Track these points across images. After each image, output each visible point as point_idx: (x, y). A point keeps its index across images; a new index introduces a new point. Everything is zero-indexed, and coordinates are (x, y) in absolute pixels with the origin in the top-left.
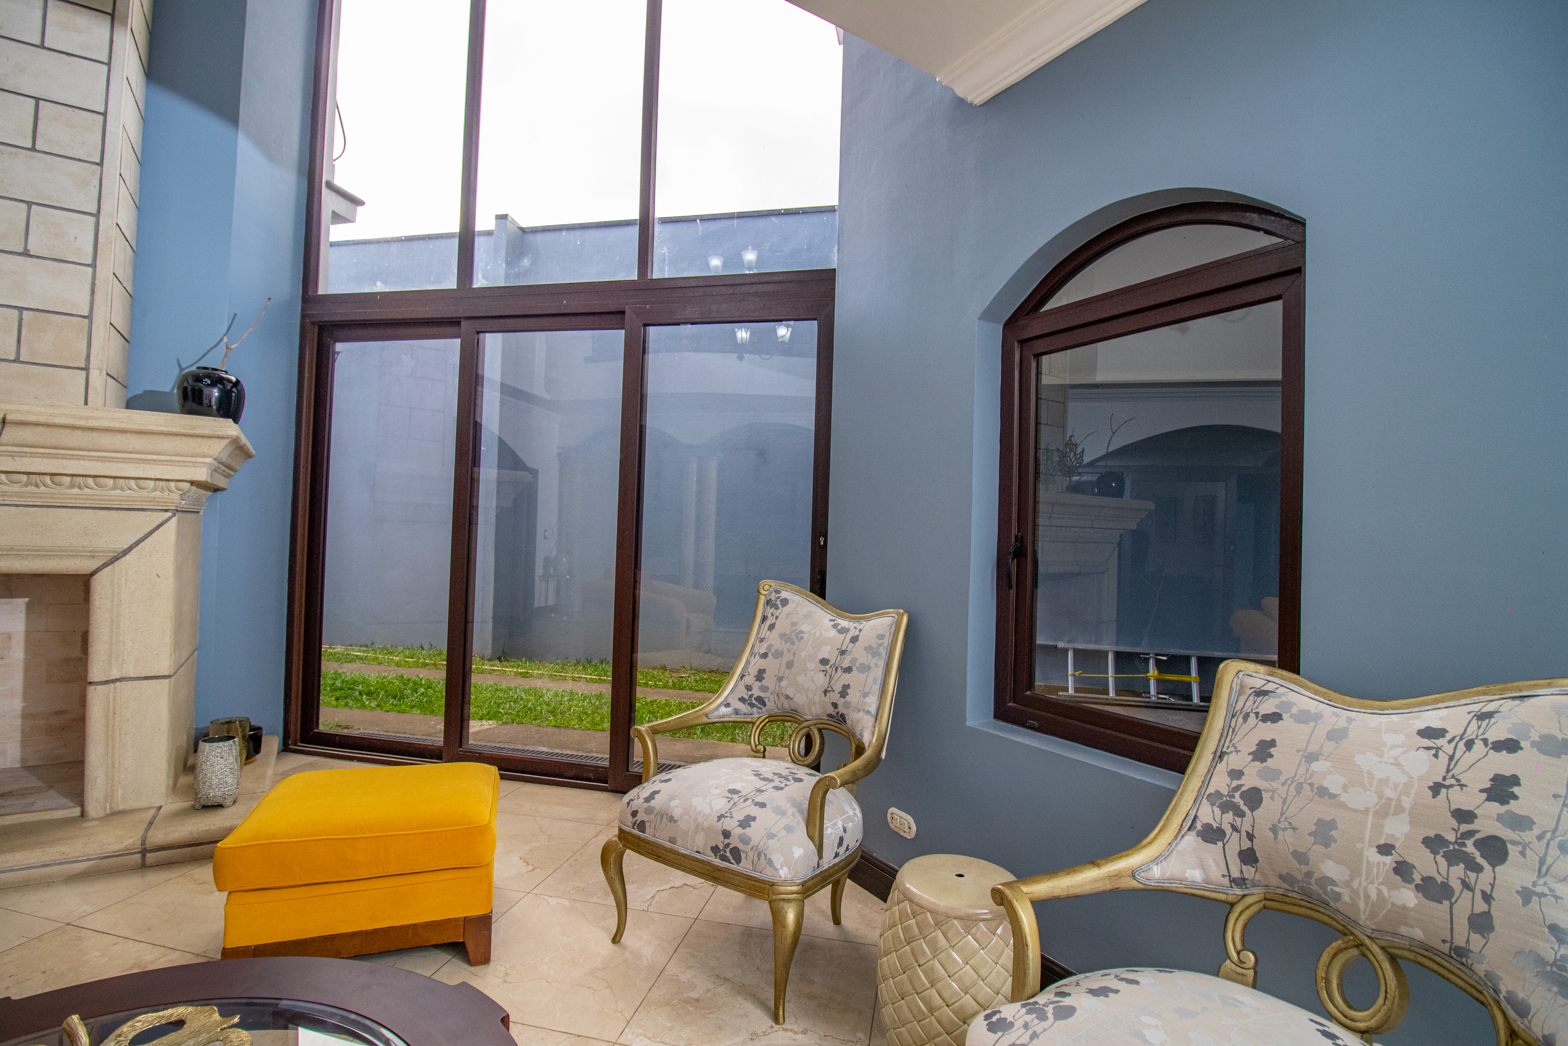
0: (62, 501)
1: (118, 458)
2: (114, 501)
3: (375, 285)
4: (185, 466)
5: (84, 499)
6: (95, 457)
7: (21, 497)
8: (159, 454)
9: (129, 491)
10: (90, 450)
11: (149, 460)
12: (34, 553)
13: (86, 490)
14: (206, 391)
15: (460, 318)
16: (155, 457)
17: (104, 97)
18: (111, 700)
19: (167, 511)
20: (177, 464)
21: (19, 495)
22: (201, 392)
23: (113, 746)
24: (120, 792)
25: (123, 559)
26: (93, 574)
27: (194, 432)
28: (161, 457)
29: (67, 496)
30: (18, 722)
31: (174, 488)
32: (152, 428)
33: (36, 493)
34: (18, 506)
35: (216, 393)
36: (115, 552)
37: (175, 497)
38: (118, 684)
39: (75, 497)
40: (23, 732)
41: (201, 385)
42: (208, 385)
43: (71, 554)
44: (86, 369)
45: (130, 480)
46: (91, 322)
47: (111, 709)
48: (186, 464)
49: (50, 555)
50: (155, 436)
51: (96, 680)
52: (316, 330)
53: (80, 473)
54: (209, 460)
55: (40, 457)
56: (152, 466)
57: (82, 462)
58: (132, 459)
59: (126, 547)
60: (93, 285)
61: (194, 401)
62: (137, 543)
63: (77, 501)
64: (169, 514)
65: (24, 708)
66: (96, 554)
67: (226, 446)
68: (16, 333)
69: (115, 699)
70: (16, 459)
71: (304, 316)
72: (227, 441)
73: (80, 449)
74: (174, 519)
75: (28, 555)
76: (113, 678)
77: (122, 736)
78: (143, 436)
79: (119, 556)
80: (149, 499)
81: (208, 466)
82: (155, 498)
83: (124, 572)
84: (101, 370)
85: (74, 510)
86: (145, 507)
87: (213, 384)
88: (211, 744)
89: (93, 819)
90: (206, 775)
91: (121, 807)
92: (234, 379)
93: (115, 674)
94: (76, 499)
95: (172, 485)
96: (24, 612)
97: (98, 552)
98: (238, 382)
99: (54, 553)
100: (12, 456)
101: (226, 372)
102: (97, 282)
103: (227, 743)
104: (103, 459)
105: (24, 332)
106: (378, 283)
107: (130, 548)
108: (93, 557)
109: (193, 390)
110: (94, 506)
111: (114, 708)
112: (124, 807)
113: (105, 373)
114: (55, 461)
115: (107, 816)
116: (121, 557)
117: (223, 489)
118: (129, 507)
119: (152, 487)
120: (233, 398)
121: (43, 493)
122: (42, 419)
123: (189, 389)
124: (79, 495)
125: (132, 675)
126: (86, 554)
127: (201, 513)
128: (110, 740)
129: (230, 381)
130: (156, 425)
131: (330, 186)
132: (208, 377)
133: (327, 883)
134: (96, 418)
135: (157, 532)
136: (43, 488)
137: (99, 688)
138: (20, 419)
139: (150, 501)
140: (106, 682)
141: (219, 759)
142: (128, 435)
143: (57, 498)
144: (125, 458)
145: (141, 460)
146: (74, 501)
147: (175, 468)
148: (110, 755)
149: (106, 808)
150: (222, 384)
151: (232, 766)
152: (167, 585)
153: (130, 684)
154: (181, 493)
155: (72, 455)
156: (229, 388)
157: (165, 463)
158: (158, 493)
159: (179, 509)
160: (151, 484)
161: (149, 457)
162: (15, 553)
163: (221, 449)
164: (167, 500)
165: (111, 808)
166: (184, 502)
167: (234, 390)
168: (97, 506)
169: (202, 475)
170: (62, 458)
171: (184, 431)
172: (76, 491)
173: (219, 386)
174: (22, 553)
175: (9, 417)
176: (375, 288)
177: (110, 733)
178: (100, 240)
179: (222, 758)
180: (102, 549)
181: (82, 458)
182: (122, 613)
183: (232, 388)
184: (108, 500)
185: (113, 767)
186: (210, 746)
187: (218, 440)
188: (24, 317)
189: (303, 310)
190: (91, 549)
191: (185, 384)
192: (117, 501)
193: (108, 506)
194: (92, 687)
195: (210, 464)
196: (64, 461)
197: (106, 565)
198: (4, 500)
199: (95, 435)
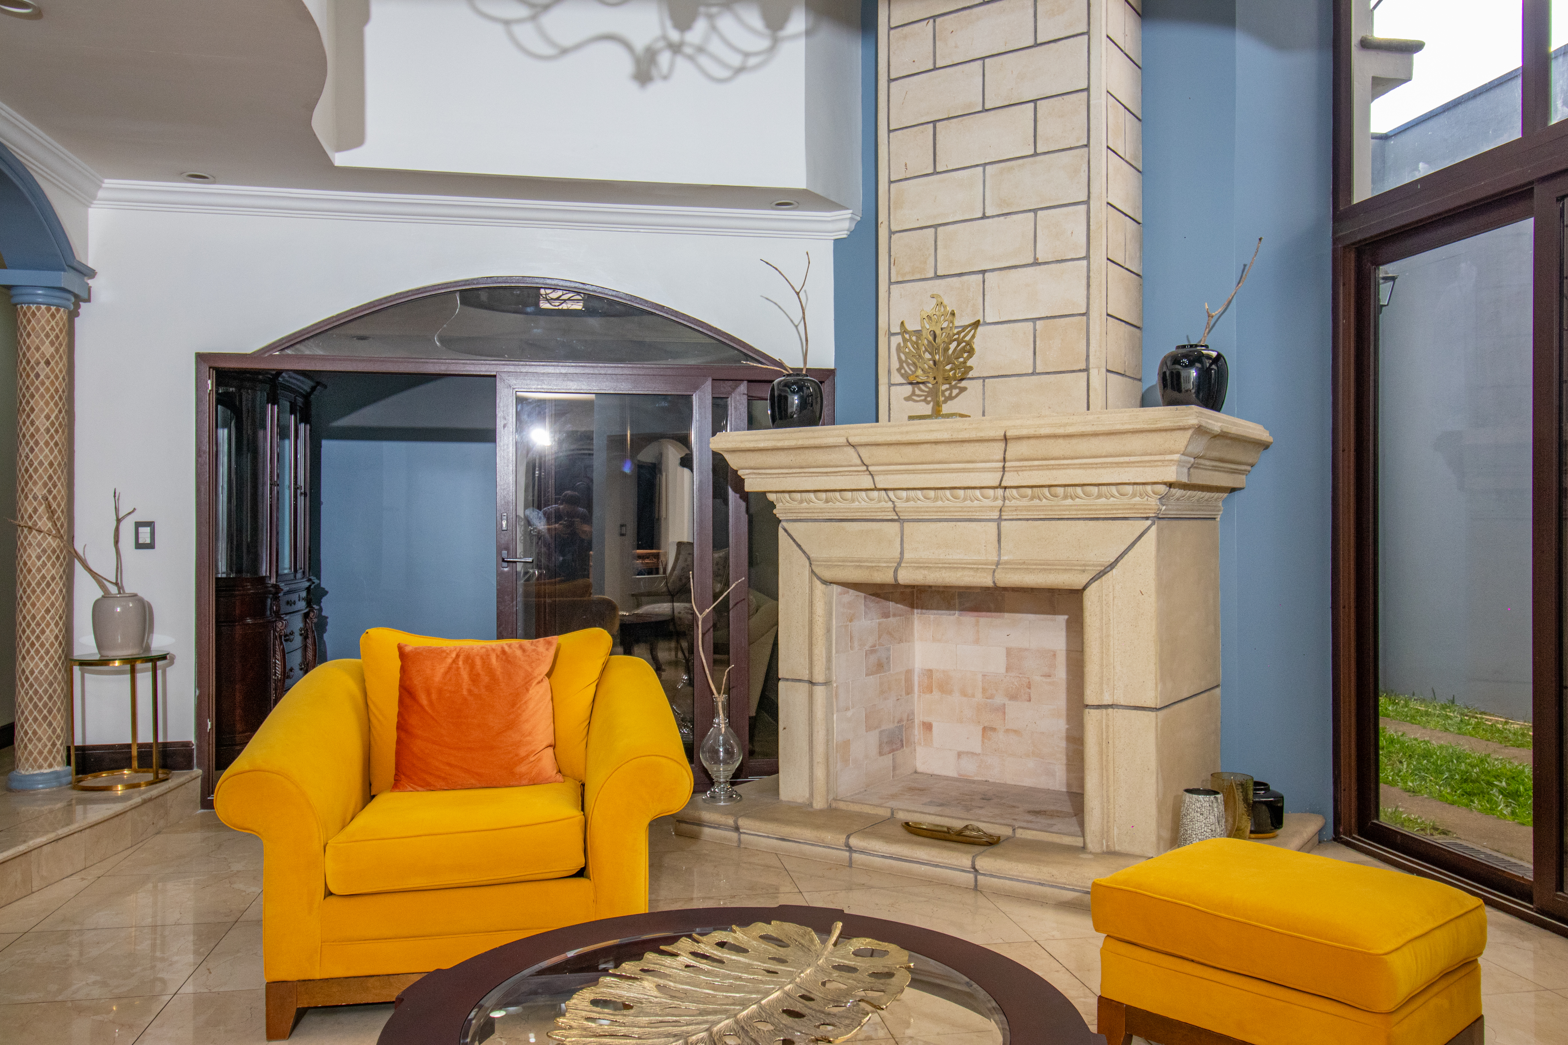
0: (1059, 513)
1: (1096, 464)
2: (1100, 510)
3: (1417, 169)
4: (1156, 466)
5: (1076, 510)
6: (1078, 464)
7: (1029, 511)
8: (1130, 456)
9: (1112, 498)
10: (1072, 458)
11: (1122, 463)
12: (1040, 567)
13: (1077, 500)
14: (1183, 373)
15: (1531, 183)
16: (1127, 459)
17: (1087, 70)
18: (1104, 727)
19: (1147, 518)
20: (1148, 464)
21: (1028, 509)
22: (1178, 375)
23: (1108, 779)
24: (1116, 831)
25: (1110, 573)
26: (1085, 588)
27: (1157, 426)
28: (1133, 459)
29: (1062, 508)
30: (1063, 744)
31: (1151, 493)
32: (1119, 427)
33: (1039, 506)
34: (1028, 520)
35: (1193, 373)
36: (1102, 566)
37: (1153, 502)
38: (1110, 710)
39: (1068, 507)
40: (1067, 755)
41: (1179, 367)
42: (1186, 366)
43: (1068, 568)
44: (1087, 370)
45: (1111, 487)
46: (1088, 319)
47: (1104, 737)
48: (1156, 464)
49: (1051, 569)
50: (1123, 436)
51: (1090, 703)
52: (1353, 256)
53: (1067, 483)
54: (1176, 457)
55: (1036, 470)
56: (1127, 469)
57: (1068, 471)
58: (1107, 463)
59: (1113, 560)
60: (1088, 277)
61: (1173, 388)
62: (1122, 556)
63: (1071, 513)
64: (1149, 522)
65: (1067, 729)
66: (1087, 568)
67: (1192, 436)
68: (1032, 346)
69: (1107, 726)
70: (1020, 473)
71: (1335, 241)
72: (1190, 432)
73: (1065, 458)
74: (1154, 528)
75: (1035, 569)
76: (1105, 703)
77: (1116, 769)
78: (1113, 437)
79: (1106, 570)
80: (1130, 506)
81: (1177, 463)
82: (1135, 505)
83: (1111, 587)
84: (1099, 368)
85: (1069, 522)
86: (1127, 516)
87: (1191, 364)
88: (1191, 795)
89: (1091, 853)
90: (1186, 830)
91: (1117, 848)
92: (1214, 354)
93: (1107, 700)
94: (1069, 510)
95: (1149, 488)
96: (1064, 630)
97: (1089, 566)
98: (1219, 356)
99: (1055, 567)
100: (1016, 471)
101: (1206, 347)
102: (1091, 274)
103: (1207, 798)
104: (1085, 466)
105: (1037, 343)
106: (1421, 165)
107: (1117, 561)
108: (1084, 571)
109: (1172, 373)
110: (1084, 516)
111: (1107, 737)
112: (1120, 849)
113: (1105, 370)
114: (1047, 472)
115: (1104, 853)
116: (1108, 572)
117: (1243, 488)
118: (1113, 516)
119: (1131, 492)
120: (1213, 375)
121: (1044, 506)
122: (1031, 432)
123: (1168, 374)
124: (1071, 506)
125: (1123, 703)
126: (1079, 568)
127: (1218, 519)
128: (1104, 770)
129: (1209, 357)
130: (1122, 424)
131: (1367, 45)
132: (1185, 356)
133: (1193, 961)
134: (1072, 424)
135: (1139, 543)
136: (1044, 500)
137: (1093, 712)
138: (1015, 434)
139: (1130, 509)
140: (1099, 707)
141: (1199, 815)
142: (1101, 438)
143: (1055, 511)
144: (1111, 463)
145: (1116, 463)
146: (1067, 513)
147: (1147, 469)
148: (1105, 787)
149: (1103, 844)
150: (1201, 362)
151: (1213, 827)
152: (1150, 604)
153: (1121, 711)
154: (1159, 497)
155: (1059, 465)
156: (1208, 365)
157: (1137, 465)
158: (1137, 499)
159: (1160, 516)
160: (1129, 489)
161: (1122, 459)
162: (1026, 567)
163: (1186, 443)
164: (1146, 507)
165: (1107, 846)
166: (1164, 508)
167: (1214, 367)
168: (1087, 516)
169: (1171, 474)
170: (1053, 469)
171: (1146, 426)
172: (1069, 501)
173: (1198, 365)
174: (1031, 567)
175: (1008, 434)
176: (1416, 173)
177: (1104, 763)
178: (1091, 228)
179: (1202, 814)
180: (1092, 563)
181: (1067, 466)
182: (1112, 633)
183: (1211, 365)
184: (1096, 510)
185: (1108, 801)
186: (1190, 798)
187: (1181, 432)
188: (1037, 327)
189: (1334, 232)
190: (1083, 562)
191: (1164, 370)
192: (1103, 510)
193: (1096, 516)
194: (1087, 710)
195: (1179, 461)
196: (1054, 472)
197: (1094, 579)
198: (1017, 515)
199: (1074, 441)
